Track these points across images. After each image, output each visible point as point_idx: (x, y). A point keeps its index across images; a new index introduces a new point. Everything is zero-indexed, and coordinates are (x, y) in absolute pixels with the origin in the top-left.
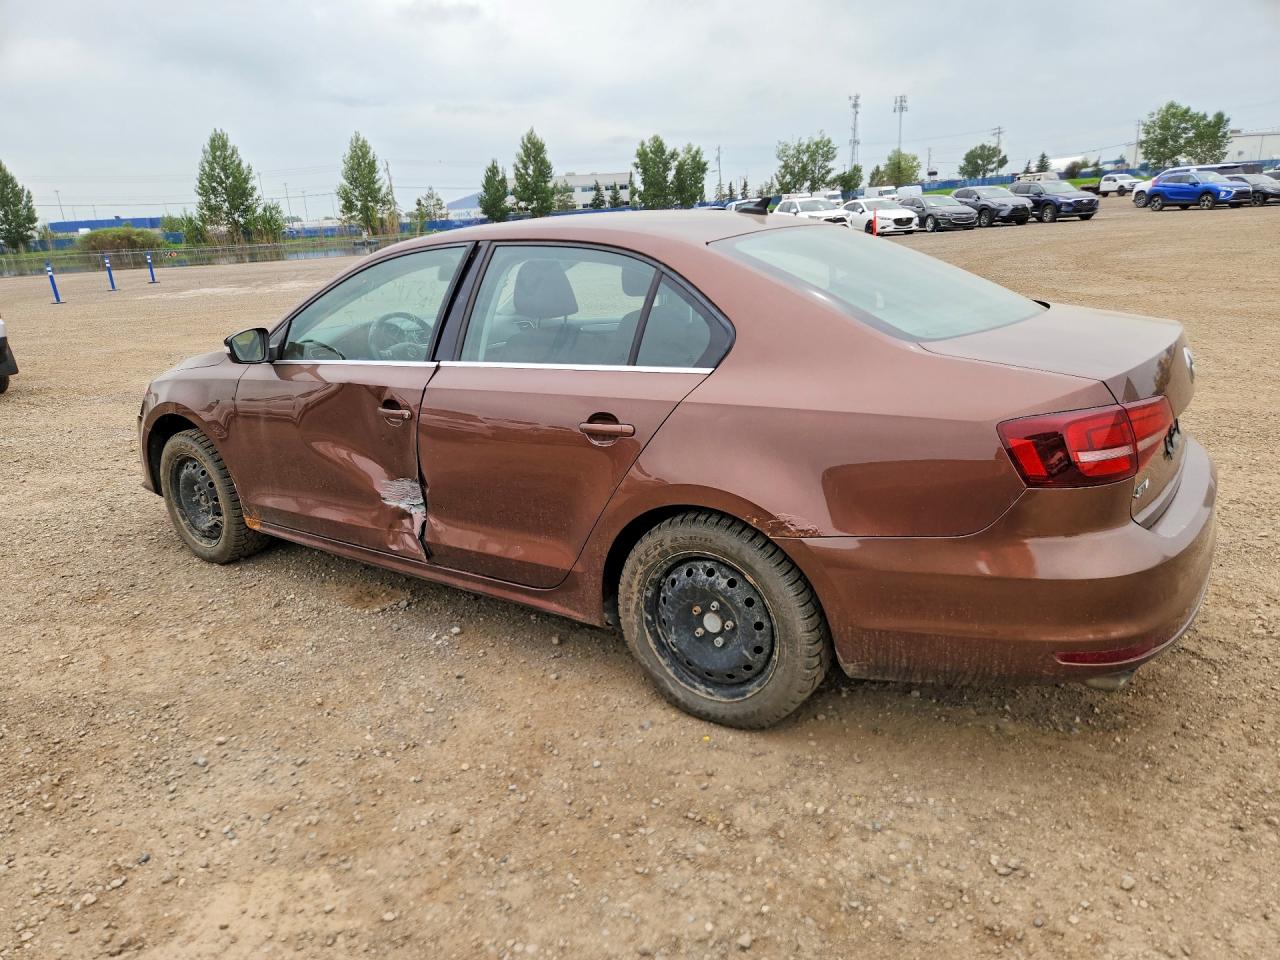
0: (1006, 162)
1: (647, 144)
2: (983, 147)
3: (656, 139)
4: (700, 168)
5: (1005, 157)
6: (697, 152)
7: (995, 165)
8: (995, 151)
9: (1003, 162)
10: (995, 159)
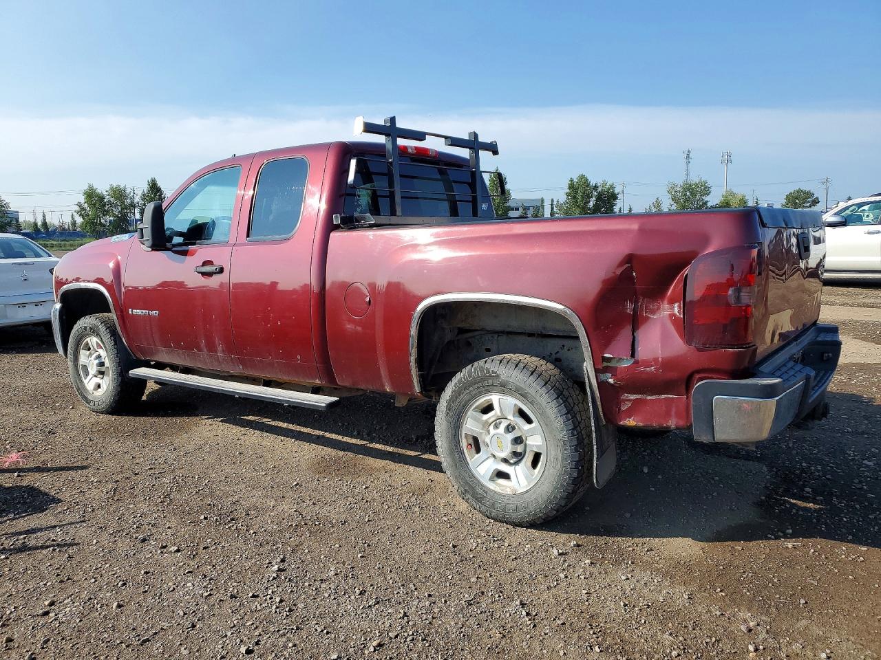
0: (819, 202)
1: (575, 180)
2: (800, 191)
3: (582, 176)
4: (614, 197)
5: (817, 198)
6: (612, 187)
7: (808, 204)
8: (808, 194)
9: (816, 202)
10: (809, 200)
